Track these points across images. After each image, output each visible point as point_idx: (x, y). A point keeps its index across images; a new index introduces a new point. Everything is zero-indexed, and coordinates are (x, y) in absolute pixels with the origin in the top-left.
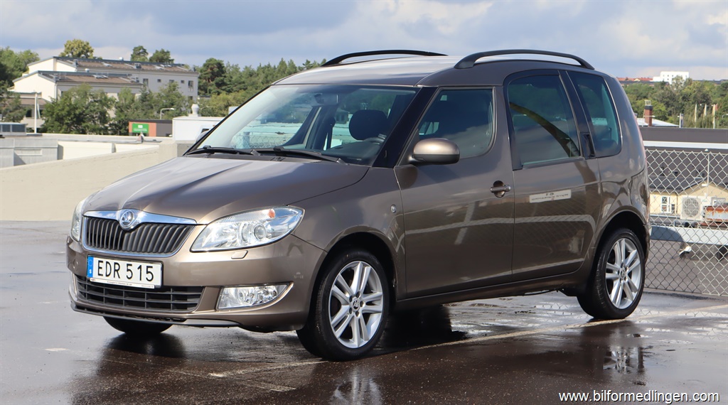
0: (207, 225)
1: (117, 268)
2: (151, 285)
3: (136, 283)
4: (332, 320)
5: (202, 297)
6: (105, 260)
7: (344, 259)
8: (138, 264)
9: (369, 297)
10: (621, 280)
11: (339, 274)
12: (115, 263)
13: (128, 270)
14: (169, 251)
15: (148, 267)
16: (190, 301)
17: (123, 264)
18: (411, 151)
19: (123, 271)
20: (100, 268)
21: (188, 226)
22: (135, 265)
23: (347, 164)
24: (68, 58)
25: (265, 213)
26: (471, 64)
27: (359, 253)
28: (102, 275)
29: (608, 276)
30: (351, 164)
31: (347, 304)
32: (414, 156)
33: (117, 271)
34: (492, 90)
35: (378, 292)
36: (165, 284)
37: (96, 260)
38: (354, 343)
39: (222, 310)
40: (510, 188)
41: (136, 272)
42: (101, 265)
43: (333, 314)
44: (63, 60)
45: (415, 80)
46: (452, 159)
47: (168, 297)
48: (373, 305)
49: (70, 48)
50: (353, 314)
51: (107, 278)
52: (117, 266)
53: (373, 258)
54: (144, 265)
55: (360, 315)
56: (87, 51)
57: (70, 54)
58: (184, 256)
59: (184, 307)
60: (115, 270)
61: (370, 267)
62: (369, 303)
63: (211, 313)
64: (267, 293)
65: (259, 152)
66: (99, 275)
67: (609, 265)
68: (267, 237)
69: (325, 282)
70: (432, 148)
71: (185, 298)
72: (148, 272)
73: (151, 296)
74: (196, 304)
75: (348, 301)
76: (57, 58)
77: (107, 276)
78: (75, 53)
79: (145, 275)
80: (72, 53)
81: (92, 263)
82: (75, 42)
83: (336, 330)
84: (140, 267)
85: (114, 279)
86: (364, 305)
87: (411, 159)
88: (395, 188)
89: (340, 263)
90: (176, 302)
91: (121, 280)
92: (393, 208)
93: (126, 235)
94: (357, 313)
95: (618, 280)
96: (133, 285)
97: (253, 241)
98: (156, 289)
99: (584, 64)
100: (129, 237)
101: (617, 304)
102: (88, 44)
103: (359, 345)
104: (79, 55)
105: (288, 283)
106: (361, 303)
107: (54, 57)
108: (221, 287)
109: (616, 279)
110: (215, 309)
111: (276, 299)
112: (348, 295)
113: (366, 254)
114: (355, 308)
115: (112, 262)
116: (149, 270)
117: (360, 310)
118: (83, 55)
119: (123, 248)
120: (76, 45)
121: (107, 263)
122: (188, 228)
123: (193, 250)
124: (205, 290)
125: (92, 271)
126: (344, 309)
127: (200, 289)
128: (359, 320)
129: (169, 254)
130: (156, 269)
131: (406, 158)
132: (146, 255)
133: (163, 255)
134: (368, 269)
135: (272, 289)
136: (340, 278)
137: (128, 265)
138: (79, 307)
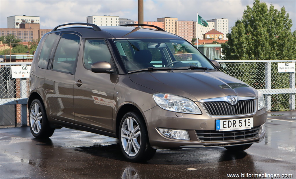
2: (250, 128)
3: (244, 128)
6: (227, 120)
8: (244, 119)
13: (240, 123)
15: (248, 120)
17: (237, 120)
19: (237, 124)
22: (243, 120)
28: (226, 127)
33: (235, 124)
37: (222, 121)
41: (243, 123)
42: (225, 123)
52: (234, 122)
54: (247, 119)
60: (234, 124)
66: (224, 127)
72: (248, 122)
73: (246, 133)
77: (229, 127)
79: (247, 124)
81: (219, 123)
84: (245, 121)
85: (233, 128)
91: (237, 128)
98: (252, 128)
115: (232, 120)
121: (229, 121)
125: (219, 127)
130: (251, 120)
137: (240, 120)
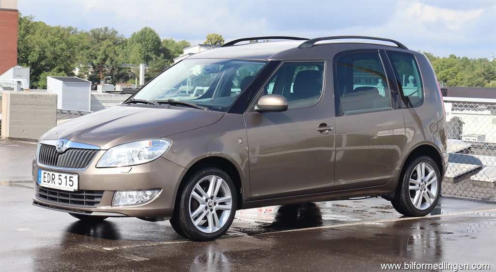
0: (107, 150)
1: (53, 178)
2: (72, 189)
3: (63, 187)
4: (192, 214)
5: (103, 197)
6: (47, 172)
7: (201, 174)
9: (222, 199)
10: (421, 190)
11: (198, 184)
12: (53, 174)
13: (60, 179)
14: (83, 167)
15: (70, 177)
16: (96, 200)
17: (57, 174)
18: (257, 102)
19: (57, 180)
20: (45, 177)
21: (96, 151)
22: (64, 175)
23: (210, 111)
24: (209, 45)
25: (146, 143)
26: (310, 46)
27: (213, 170)
28: (46, 182)
29: (411, 187)
30: (213, 111)
31: (204, 204)
32: (259, 106)
34: (324, 62)
35: (228, 196)
36: (80, 189)
37: (43, 172)
38: (210, 230)
39: (116, 206)
40: (332, 128)
41: (64, 180)
42: (45, 175)
43: (193, 211)
44: (205, 47)
45: (267, 56)
46: (284, 108)
47: (82, 197)
48: (225, 204)
49: (210, 39)
50: (209, 210)
51: (48, 184)
52: (53, 176)
53: (224, 173)
54: (68, 176)
55: (214, 212)
56: (221, 41)
57: (210, 43)
58: (92, 170)
59: (92, 204)
60: (53, 179)
61: (222, 179)
62: (221, 204)
63: (109, 208)
64: (146, 196)
65: (159, 103)
66: (44, 182)
67: (412, 181)
68: (145, 158)
69: (187, 189)
70: (272, 101)
71: (93, 198)
72: (70, 181)
73: (73, 196)
74: (99, 202)
75: (205, 202)
76: (201, 45)
77: (48, 182)
78: (213, 42)
79: (69, 183)
80: (211, 42)
81: (41, 174)
82: (213, 35)
83: (195, 221)
84: (66, 177)
85: (52, 185)
86: (217, 205)
87: (256, 108)
88: (244, 127)
89: (198, 176)
90: (87, 200)
91: (56, 185)
92: (240, 140)
93: (60, 156)
94: (211, 210)
95: (419, 191)
96: (62, 189)
97: (137, 161)
98: (75, 192)
99: (400, 46)
100: (61, 157)
101: (418, 207)
102: (221, 36)
103: (212, 231)
104: (216, 43)
105: (159, 189)
106: (215, 204)
107: (199, 45)
108: (115, 191)
109: (418, 189)
110: (111, 205)
111: (151, 199)
112: (204, 198)
113: (218, 171)
114: (210, 206)
115: (51, 173)
116: (71, 179)
117: (214, 208)
118: (218, 44)
119: (57, 165)
120: (214, 37)
121: (48, 174)
122: (95, 152)
123: (97, 166)
124: (105, 193)
125: (41, 179)
126: (202, 207)
127: (102, 192)
128: (213, 214)
129: (83, 169)
130: (75, 178)
131: (253, 108)
132: (70, 169)
133: (80, 169)
134: (220, 181)
135: (149, 193)
136: (198, 186)
137: (59, 175)
138: (35, 203)
